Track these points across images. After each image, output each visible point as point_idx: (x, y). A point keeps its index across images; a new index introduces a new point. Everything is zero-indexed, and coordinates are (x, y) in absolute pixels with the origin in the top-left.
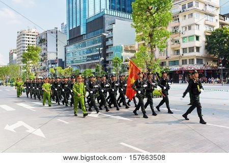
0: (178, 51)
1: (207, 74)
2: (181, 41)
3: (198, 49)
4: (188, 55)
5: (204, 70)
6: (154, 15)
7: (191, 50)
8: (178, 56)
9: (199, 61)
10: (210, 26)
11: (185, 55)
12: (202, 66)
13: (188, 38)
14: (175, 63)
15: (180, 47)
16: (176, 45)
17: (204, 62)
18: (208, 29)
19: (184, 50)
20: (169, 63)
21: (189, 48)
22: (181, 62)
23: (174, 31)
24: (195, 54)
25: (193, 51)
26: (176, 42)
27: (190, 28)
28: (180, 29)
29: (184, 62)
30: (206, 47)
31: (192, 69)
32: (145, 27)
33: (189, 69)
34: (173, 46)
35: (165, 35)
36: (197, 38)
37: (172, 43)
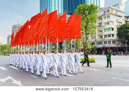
0: (102, 37)
1: (118, 49)
2: (103, 31)
3: (113, 35)
4: (107, 38)
5: (117, 47)
6: (87, 16)
7: (109, 36)
8: (102, 39)
9: (114, 42)
10: (119, 22)
11: (106, 39)
12: (115, 45)
13: (107, 29)
14: (100, 43)
15: (102, 34)
16: (100, 33)
17: (117, 43)
18: (118, 24)
19: (105, 36)
20: (97, 44)
21: (108, 35)
22: (103, 43)
23: (99, 25)
24: (111, 38)
25: (110, 36)
26: (100, 31)
27: (108, 23)
28: (103, 24)
29: (105, 43)
30: (118, 35)
31: (110, 47)
32: (82, 23)
33: (108, 47)
34: (99, 34)
35: (94, 27)
36: (113, 29)
37: (98, 32)
